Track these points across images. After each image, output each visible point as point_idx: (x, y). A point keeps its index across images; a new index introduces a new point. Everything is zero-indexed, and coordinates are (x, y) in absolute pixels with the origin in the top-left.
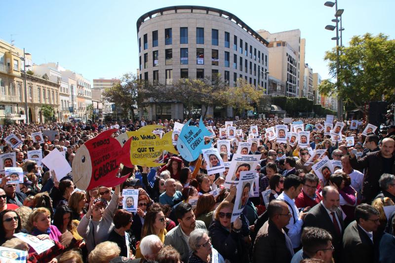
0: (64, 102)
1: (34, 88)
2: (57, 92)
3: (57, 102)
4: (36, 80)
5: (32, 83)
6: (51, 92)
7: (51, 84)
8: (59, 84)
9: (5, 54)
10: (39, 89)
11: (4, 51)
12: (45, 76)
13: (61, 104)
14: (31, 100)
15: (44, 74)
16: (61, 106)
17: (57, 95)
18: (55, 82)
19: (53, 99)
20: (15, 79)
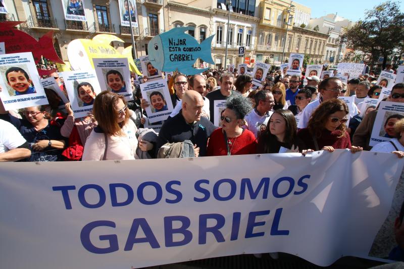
0: (329, 52)
1: (302, 40)
2: (324, 43)
3: (322, 52)
4: (306, 32)
5: (302, 35)
6: (318, 43)
7: (320, 35)
8: (329, 34)
9: (284, 12)
10: (307, 40)
11: (284, 8)
12: (316, 28)
13: (325, 54)
14: (297, 51)
15: (316, 26)
16: (325, 57)
17: (324, 45)
18: (325, 33)
19: (319, 49)
20: (288, 33)
